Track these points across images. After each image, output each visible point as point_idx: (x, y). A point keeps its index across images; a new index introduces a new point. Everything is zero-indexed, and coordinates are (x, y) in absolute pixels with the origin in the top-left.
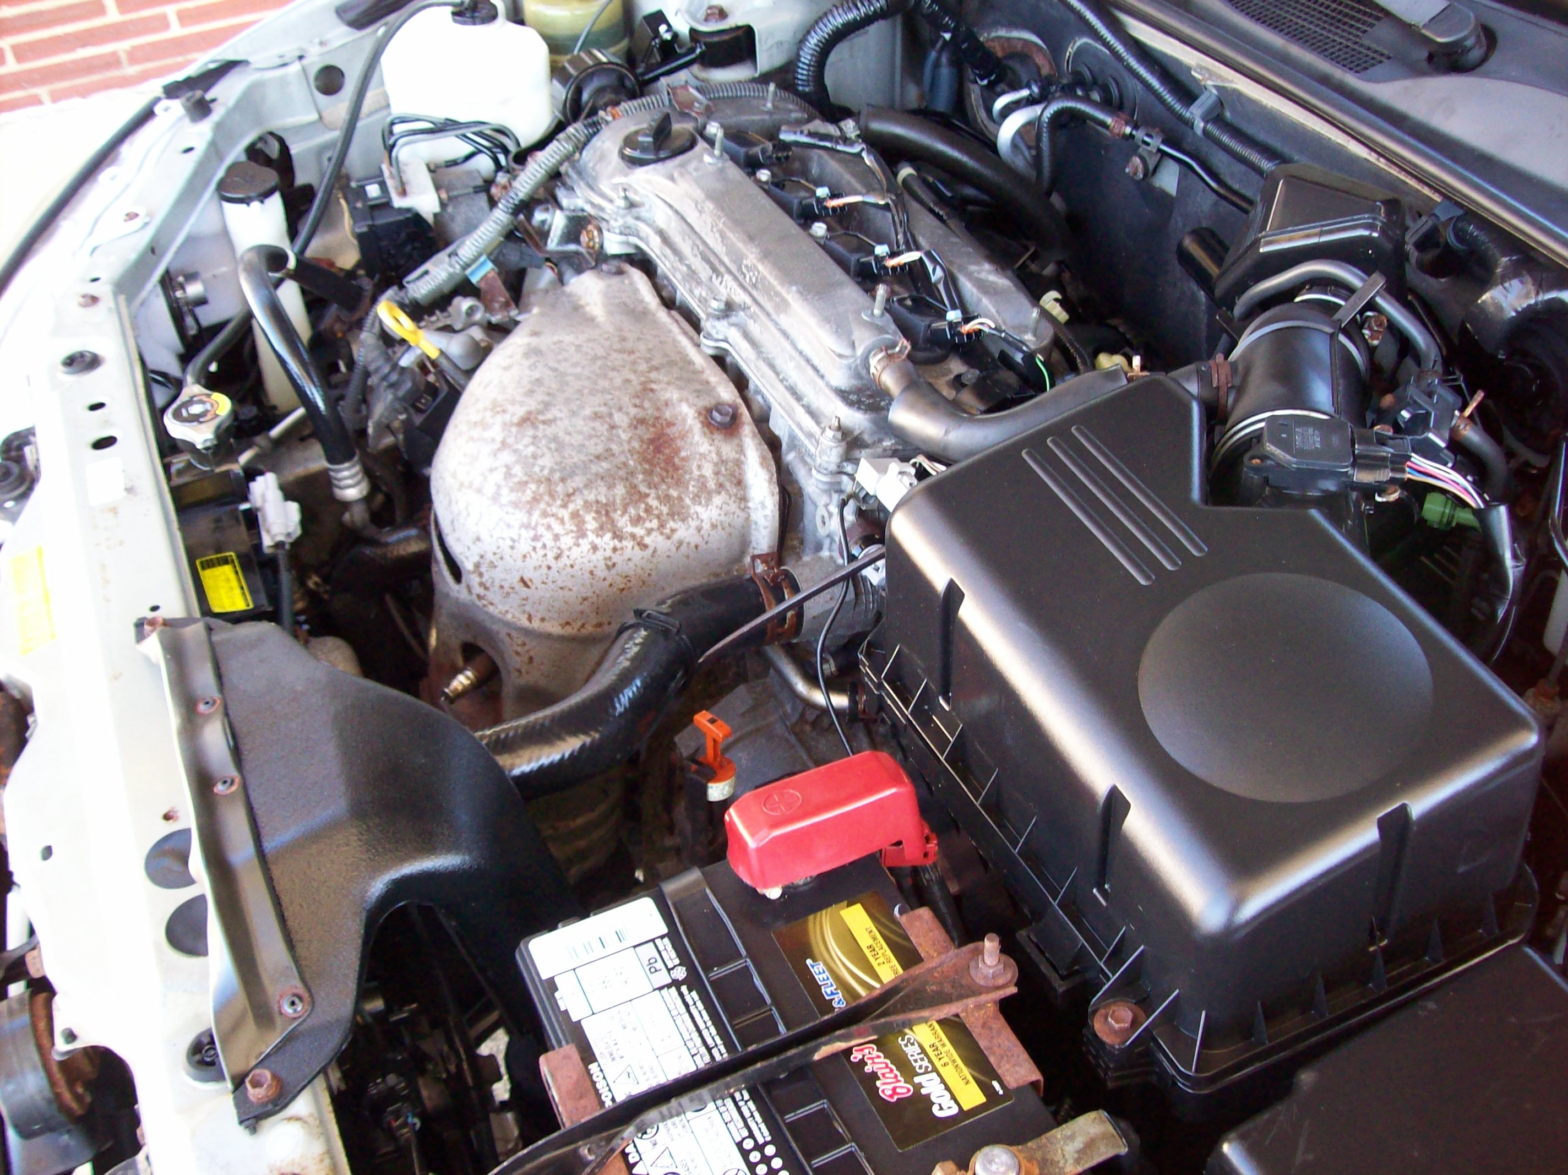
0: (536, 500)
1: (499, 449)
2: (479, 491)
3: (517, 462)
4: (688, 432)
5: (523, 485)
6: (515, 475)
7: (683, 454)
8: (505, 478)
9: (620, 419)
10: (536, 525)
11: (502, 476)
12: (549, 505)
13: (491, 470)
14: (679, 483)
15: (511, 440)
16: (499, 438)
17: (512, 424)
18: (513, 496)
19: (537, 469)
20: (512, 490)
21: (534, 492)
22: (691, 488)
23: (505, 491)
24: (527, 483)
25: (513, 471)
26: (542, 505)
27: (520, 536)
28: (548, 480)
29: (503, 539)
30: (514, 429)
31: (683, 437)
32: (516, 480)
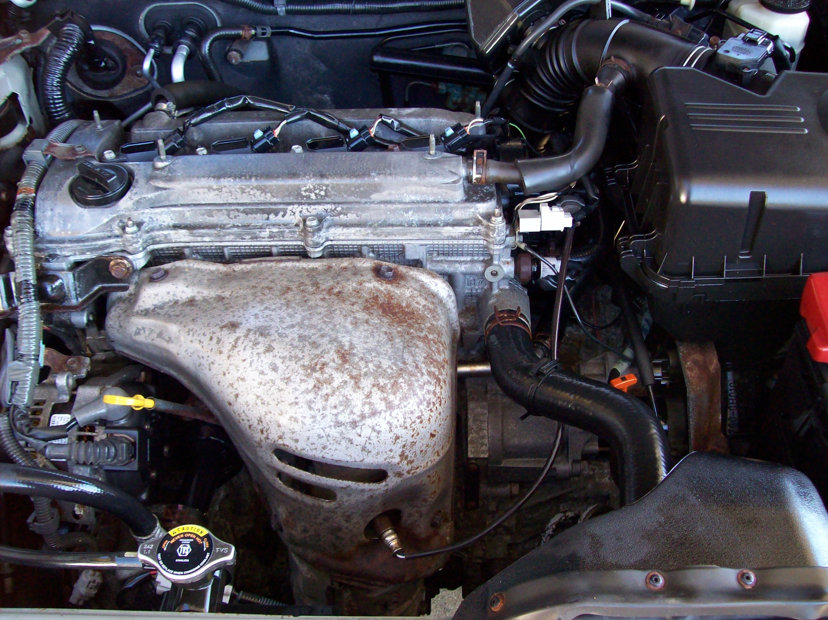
0: (410, 385)
1: (356, 383)
2: (374, 413)
3: (375, 378)
4: (389, 293)
5: (395, 384)
6: (386, 385)
7: (404, 305)
8: (382, 391)
9: (362, 315)
10: (424, 397)
11: (379, 392)
12: (418, 381)
13: (368, 396)
14: (423, 318)
15: (355, 373)
16: (347, 378)
17: (342, 365)
18: (399, 395)
19: (389, 371)
20: (395, 393)
21: (405, 382)
22: (429, 316)
23: (391, 397)
24: (396, 382)
25: (382, 384)
26: (416, 384)
27: (421, 411)
28: (401, 370)
29: (414, 422)
30: (347, 366)
31: (391, 297)
32: (389, 386)
